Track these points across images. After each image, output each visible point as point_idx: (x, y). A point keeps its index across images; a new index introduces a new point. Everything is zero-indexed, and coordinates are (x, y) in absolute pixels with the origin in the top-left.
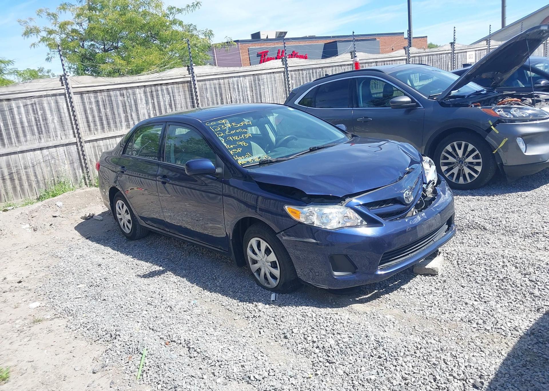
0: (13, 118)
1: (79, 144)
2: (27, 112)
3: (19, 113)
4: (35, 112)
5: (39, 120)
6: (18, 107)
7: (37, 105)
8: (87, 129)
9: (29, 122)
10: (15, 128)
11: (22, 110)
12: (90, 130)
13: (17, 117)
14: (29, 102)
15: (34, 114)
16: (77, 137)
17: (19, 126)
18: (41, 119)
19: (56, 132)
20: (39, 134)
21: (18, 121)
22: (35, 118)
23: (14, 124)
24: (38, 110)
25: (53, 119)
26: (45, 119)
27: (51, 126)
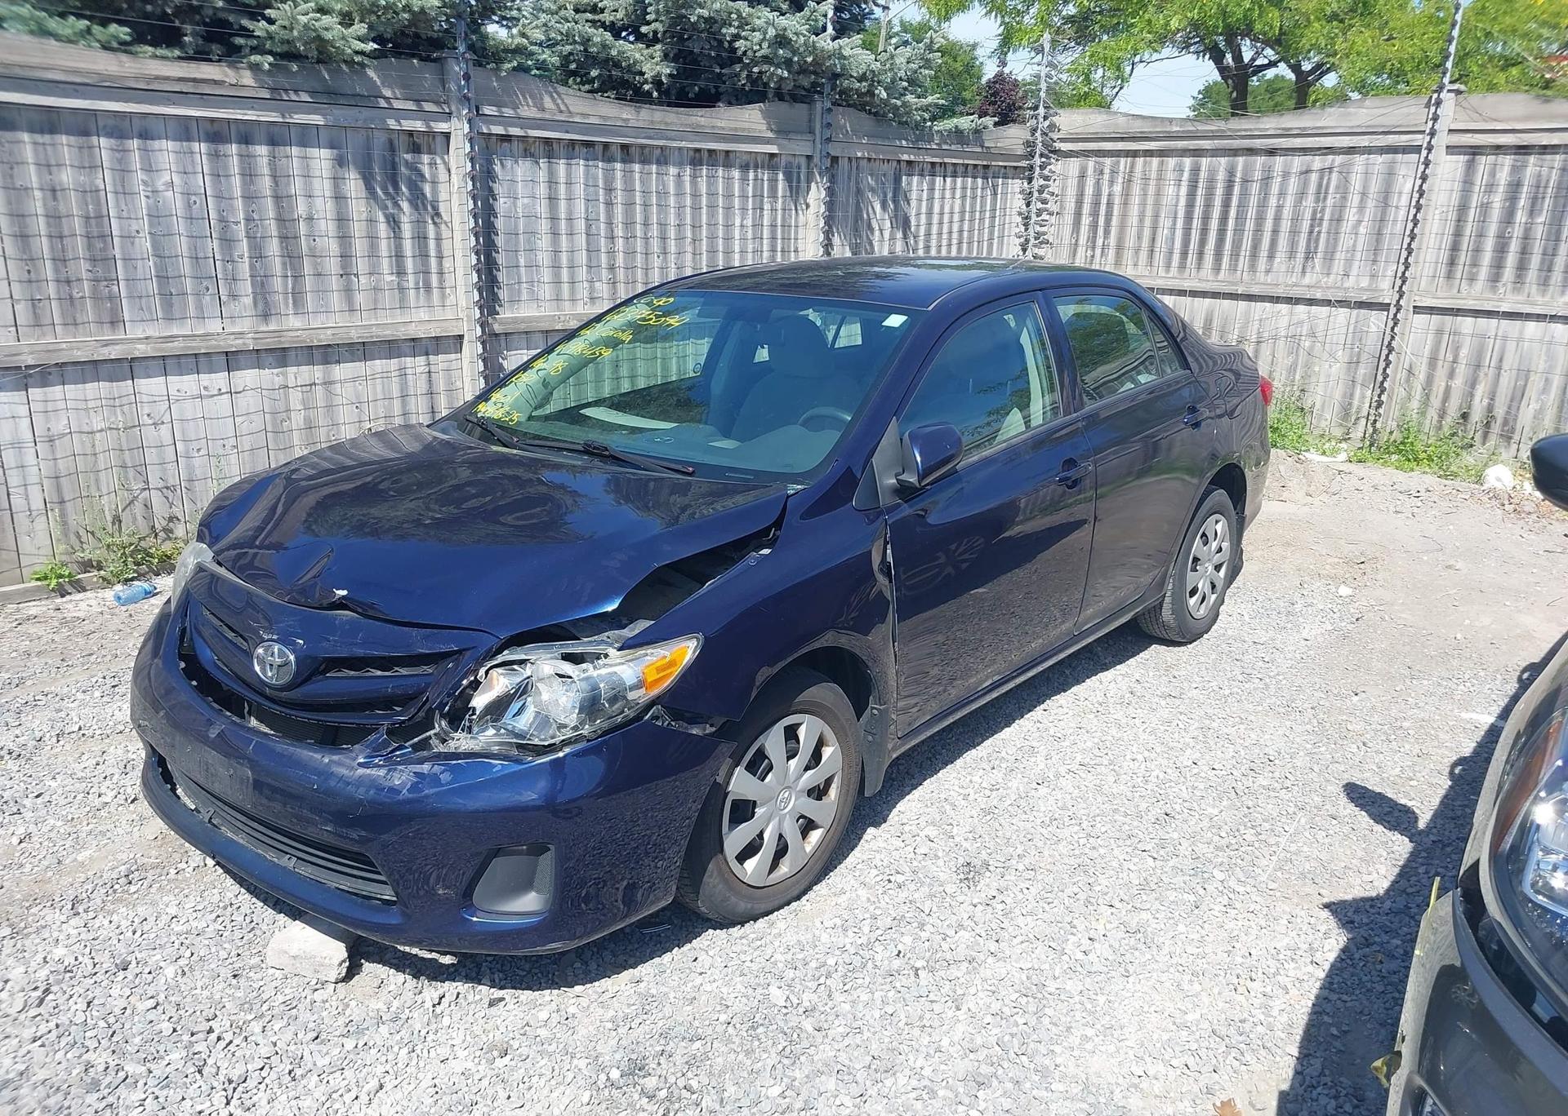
0: (1262, 205)
1: (1393, 310)
2: (1301, 195)
3: (1282, 194)
4: (1321, 194)
5: (1321, 219)
6: (1286, 175)
7: (1334, 176)
8: (1443, 270)
9: (1296, 219)
10: (1258, 230)
11: (1293, 185)
12: (1449, 276)
13: (1273, 201)
14: (1317, 162)
15: (1317, 200)
16: (1397, 289)
17: (1268, 225)
18: (1327, 217)
19: (1349, 262)
20: (1307, 258)
21: (1270, 214)
22: (1314, 213)
23: (1260, 219)
24: (1331, 190)
25: (1359, 222)
26: (1338, 220)
27: (1345, 241)
